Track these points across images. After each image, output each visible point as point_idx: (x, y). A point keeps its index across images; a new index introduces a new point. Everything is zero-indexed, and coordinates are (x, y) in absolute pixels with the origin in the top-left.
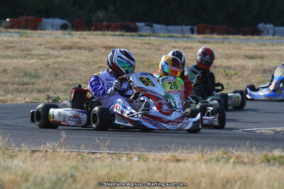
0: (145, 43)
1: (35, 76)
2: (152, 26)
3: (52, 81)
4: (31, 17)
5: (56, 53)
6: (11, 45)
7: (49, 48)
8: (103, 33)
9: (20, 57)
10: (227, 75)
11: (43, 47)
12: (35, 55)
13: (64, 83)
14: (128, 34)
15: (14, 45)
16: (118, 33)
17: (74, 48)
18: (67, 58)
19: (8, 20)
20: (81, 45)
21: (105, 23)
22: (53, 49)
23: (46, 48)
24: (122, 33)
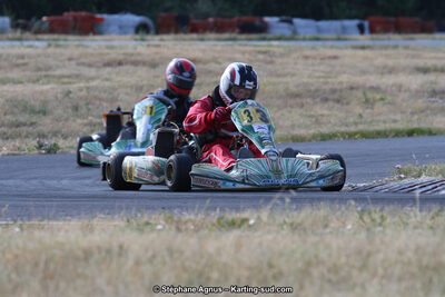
0: (260, 52)
1: (39, 112)
2: (291, 22)
3: (67, 120)
4: (83, 14)
5: (92, 72)
6: (21, 61)
7: (83, 64)
8: (201, 36)
9: (29, 81)
10: (367, 101)
11: (73, 63)
12: (54, 76)
13: (85, 121)
14: (244, 36)
15: (26, 61)
16: (226, 35)
17: (126, 63)
18: (107, 80)
19: (44, 18)
20: (139, 58)
21: (211, 20)
22: (90, 65)
23: (78, 64)
24: (234, 35)
